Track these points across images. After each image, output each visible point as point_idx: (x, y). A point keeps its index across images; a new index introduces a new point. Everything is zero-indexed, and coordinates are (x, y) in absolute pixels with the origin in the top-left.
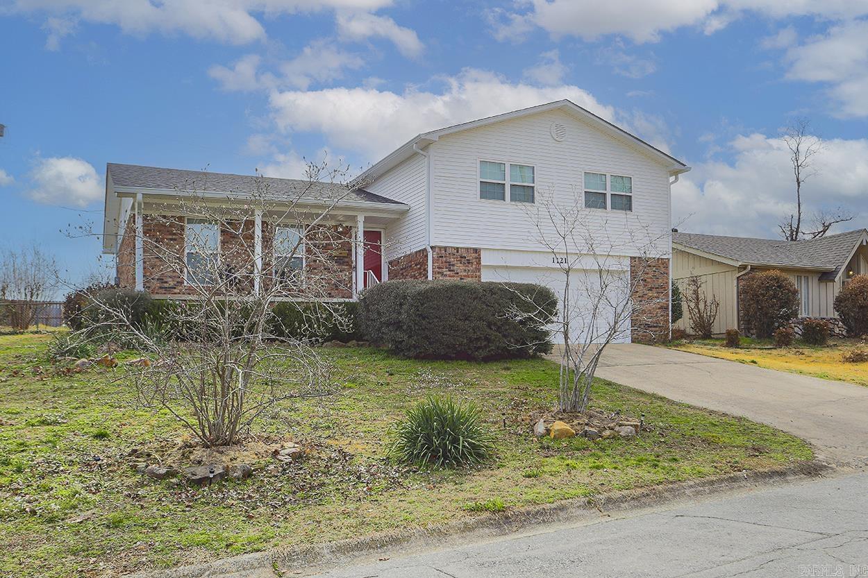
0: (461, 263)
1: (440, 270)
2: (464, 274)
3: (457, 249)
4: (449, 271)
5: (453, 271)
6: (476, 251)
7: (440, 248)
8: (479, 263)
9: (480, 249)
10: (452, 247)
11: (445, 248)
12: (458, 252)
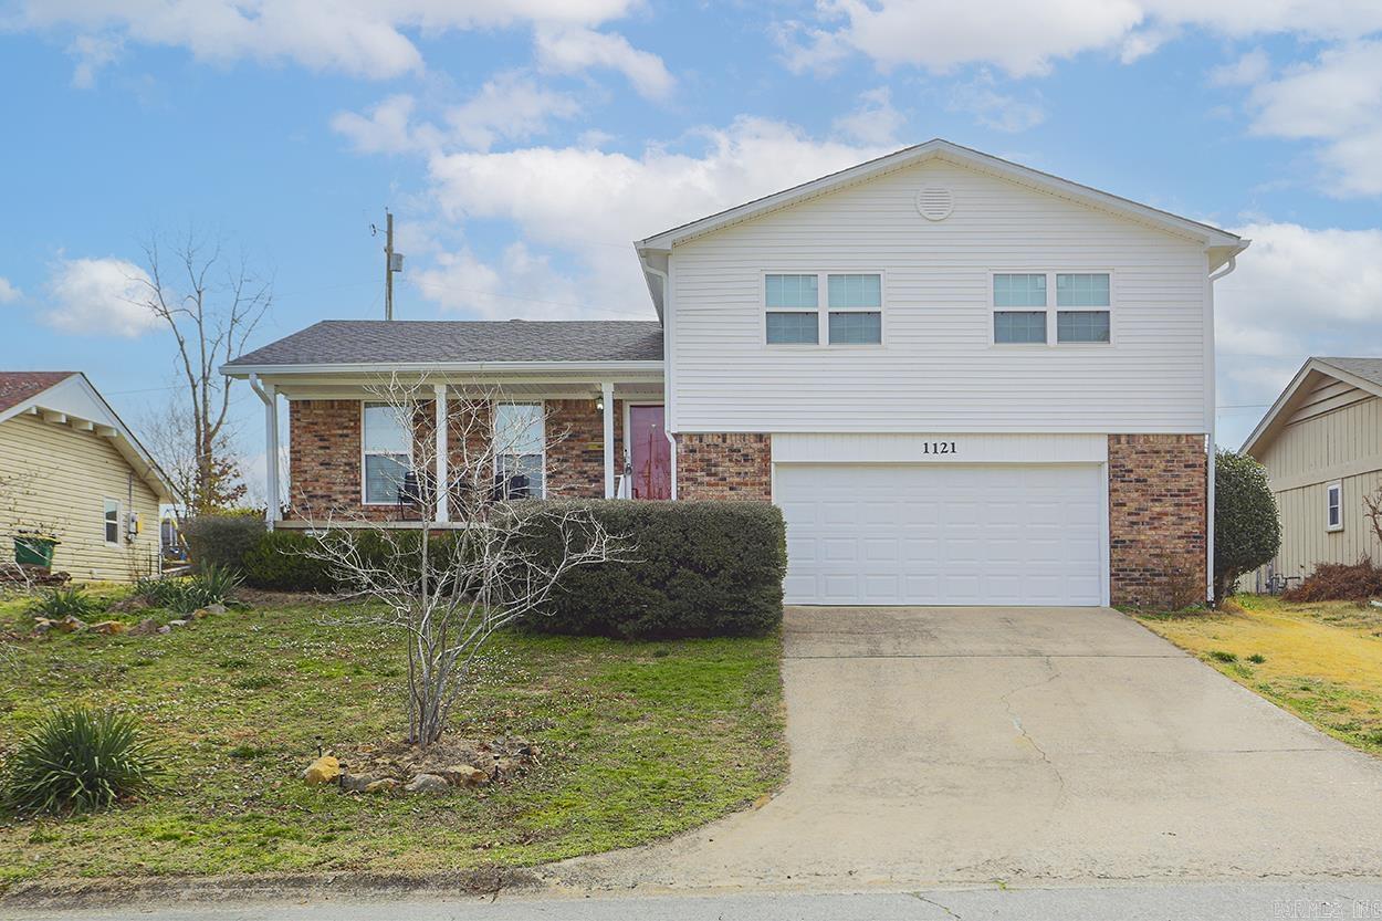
0: (730, 460)
1: (691, 475)
2: (737, 480)
3: (724, 436)
4: (708, 475)
5: (715, 475)
6: (760, 437)
7: (691, 436)
8: (767, 459)
9: (769, 434)
10: (713, 434)
11: (701, 437)
12: (724, 441)
